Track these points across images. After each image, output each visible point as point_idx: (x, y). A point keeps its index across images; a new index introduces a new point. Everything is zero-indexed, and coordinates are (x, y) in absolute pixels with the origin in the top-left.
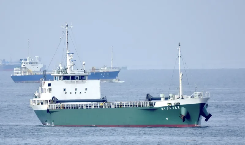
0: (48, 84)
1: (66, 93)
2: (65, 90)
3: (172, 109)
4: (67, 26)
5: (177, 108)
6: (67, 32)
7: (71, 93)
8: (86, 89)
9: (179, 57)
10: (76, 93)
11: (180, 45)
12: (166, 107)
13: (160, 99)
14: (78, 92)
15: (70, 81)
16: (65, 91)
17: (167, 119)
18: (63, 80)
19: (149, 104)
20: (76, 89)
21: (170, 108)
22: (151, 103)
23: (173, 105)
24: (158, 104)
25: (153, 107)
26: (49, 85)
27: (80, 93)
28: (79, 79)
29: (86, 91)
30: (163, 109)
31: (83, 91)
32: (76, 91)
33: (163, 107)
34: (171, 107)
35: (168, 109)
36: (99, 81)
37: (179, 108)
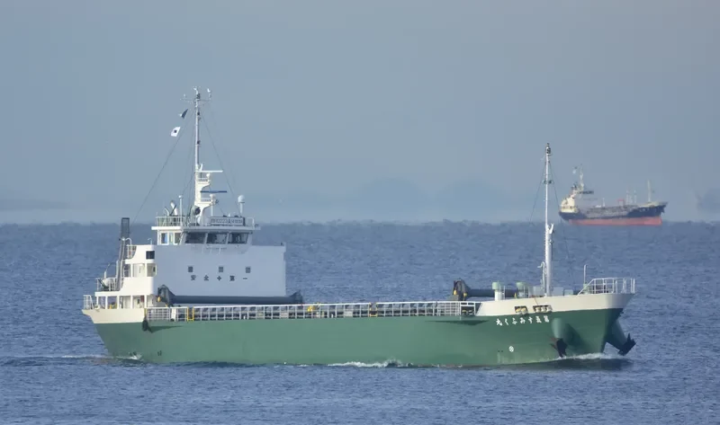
0: (148, 253)
1: (193, 278)
2: (191, 269)
3: (528, 321)
4: (199, 96)
5: (543, 319)
6: (199, 114)
7: (206, 278)
8: (248, 270)
9: (547, 183)
10: (219, 278)
11: (549, 151)
12: (510, 317)
14: (226, 275)
15: (204, 246)
17: (511, 349)
18: (187, 242)
19: (463, 308)
20: (221, 269)
21: (523, 321)
22: (467, 305)
23: (531, 311)
25: (473, 316)
26: (151, 255)
27: (232, 278)
29: (247, 275)
30: (502, 321)
31: (240, 273)
32: (221, 274)
33: (502, 318)
34: (526, 316)
35: (515, 323)
36: (283, 249)
37: (547, 320)
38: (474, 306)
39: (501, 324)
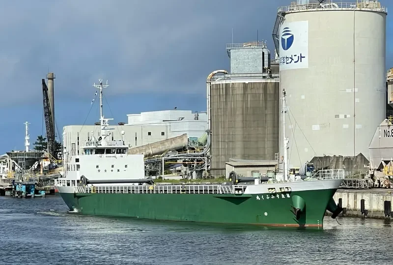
2: (97, 167)
3: (276, 197)
7: (106, 171)
8: (126, 166)
9: (284, 112)
12: (265, 195)
14: (115, 169)
16: (98, 169)
17: (266, 214)
22: (239, 188)
23: (278, 191)
25: (242, 194)
26: (77, 160)
27: (118, 171)
28: (117, 153)
29: (126, 169)
30: (260, 197)
31: (122, 168)
32: (113, 169)
34: (275, 194)
36: (143, 156)
37: (288, 197)
38: (243, 188)
39: (259, 199)
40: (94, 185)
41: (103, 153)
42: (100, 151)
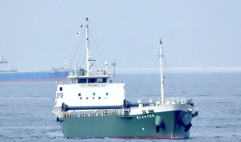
1: (81, 98)
2: (80, 95)
3: (147, 117)
4: (87, 19)
5: (152, 116)
6: (87, 26)
7: (87, 98)
8: (107, 94)
9: (161, 56)
10: (93, 98)
11: (161, 42)
12: (141, 115)
13: (137, 106)
14: (96, 97)
15: (87, 84)
16: (80, 97)
17: (143, 129)
18: (78, 83)
19: (125, 112)
20: (94, 94)
21: (145, 117)
22: (126, 110)
23: (147, 112)
24: (134, 112)
25: (128, 115)
26: (61, 89)
27: (100, 98)
28: (99, 82)
29: (107, 96)
30: (139, 117)
31: (103, 96)
32: (94, 96)
33: (138, 115)
34: (146, 115)
35: (143, 117)
36: (123, 85)
37: (153, 116)
38: (129, 110)
39: (139, 118)
40: (76, 111)
41: (86, 83)
42: (82, 81)
